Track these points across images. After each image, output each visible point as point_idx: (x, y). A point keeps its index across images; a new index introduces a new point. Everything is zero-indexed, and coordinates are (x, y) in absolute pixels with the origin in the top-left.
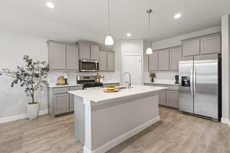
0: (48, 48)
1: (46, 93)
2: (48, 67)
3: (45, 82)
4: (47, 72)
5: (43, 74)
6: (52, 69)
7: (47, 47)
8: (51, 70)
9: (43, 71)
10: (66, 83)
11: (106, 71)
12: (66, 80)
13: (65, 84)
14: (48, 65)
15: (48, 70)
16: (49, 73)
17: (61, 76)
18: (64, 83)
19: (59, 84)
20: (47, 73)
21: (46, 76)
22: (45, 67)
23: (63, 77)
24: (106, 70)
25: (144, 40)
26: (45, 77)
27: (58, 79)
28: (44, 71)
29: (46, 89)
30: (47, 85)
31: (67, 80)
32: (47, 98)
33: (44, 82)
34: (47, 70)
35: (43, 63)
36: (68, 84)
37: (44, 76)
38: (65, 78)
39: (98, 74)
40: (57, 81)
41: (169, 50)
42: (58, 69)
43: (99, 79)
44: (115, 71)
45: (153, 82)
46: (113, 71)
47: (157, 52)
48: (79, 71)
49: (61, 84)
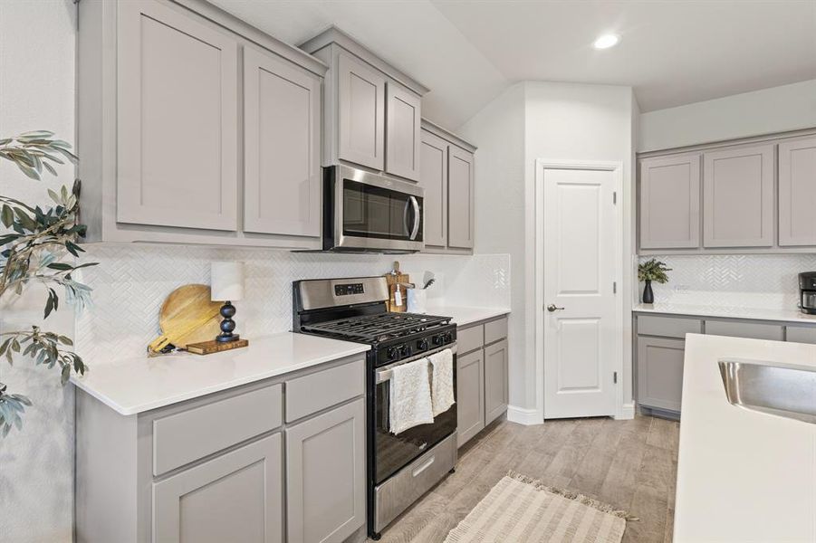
0: (73, 38)
1: (60, 437)
2: (76, 210)
3: (46, 348)
4: (72, 248)
5: (24, 268)
6: (121, 225)
7: (71, 28)
8: (109, 231)
9: (20, 245)
10: (228, 338)
11: (443, 247)
12: (228, 310)
13: (218, 340)
14: (77, 190)
15: (82, 233)
16: (84, 258)
17: (184, 283)
18: (212, 337)
19: (170, 347)
20: (68, 258)
21: (61, 292)
22: (47, 206)
23: (207, 290)
24: (445, 244)
25: (637, 92)
26: (53, 302)
27: (165, 310)
28: (30, 244)
29: (59, 399)
30: (66, 370)
31: (233, 310)
32: (67, 479)
33: (33, 349)
34: (62, 231)
35: (26, 156)
36: (246, 343)
37: (36, 289)
38: (220, 296)
39: (397, 263)
40: (159, 325)
41: (776, 143)
42: (175, 230)
43: (405, 292)
44: (475, 249)
45: (652, 301)
46: (469, 249)
47: (694, 158)
48: (324, 249)
49: (187, 350)
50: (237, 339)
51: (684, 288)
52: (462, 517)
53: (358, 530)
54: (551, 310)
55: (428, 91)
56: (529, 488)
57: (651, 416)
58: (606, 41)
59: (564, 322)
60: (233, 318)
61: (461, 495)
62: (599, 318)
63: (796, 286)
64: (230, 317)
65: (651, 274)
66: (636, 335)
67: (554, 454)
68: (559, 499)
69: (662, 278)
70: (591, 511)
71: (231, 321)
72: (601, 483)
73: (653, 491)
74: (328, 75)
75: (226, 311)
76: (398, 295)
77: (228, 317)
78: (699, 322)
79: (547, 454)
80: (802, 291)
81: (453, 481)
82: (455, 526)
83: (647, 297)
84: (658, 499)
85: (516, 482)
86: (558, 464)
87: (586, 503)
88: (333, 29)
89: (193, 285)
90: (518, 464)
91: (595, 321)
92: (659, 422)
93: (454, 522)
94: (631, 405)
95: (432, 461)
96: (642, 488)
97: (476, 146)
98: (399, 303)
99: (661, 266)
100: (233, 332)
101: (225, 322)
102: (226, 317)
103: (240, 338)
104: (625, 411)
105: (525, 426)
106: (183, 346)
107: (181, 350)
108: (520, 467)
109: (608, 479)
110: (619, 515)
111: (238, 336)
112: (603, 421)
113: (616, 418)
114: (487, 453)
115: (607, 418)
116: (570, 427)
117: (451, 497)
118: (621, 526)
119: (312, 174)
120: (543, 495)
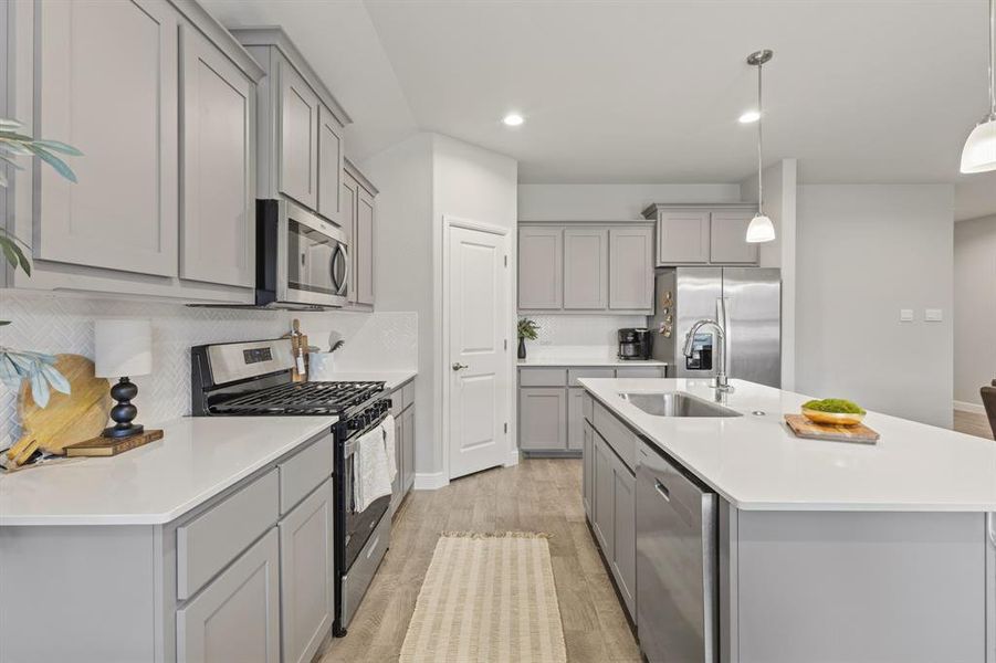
10: (127, 431)
12: (125, 390)
13: (108, 434)
18: (94, 433)
23: (89, 363)
24: (355, 299)
31: (133, 390)
38: (111, 372)
39: (296, 322)
40: (20, 420)
41: (608, 228)
42: (103, 272)
43: (307, 358)
44: (376, 305)
45: (524, 357)
46: (371, 306)
47: (557, 232)
48: (256, 304)
49: (64, 455)
50: (140, 431)
51: (546, 343)
52: (420, 584)
53: (325, 639)
54: (456, 369)
55: (350, 121)
56: (466, 540)
57: (529, 458)
58: (514, 120)
59: (466, 380)
60: (132, 402)
61: (407, 568)
62: (493, 374)
63: (615, 340)
64: (128, 400)
65: (525, 330)
66: (520, 387)
67: (472, 508)
68: (493, 541)
69: (533, 335)
70: (521, 540)
71: (130, 405)
72: (518, 519)
73: (554, 513)
74: (263, 82)
75: (123, 391)
76: (301, 360)
77: (124, 401)
78: (564, 371)
79: (465, 508)
80: (621, 343)
81: (392, 558)
82: (417, 593)
83: (521, 354)
84: (560, 517)
85: (452, 540)
86: (479, 515)
87: (514, 536)
88: (278, 30)
89: (65, 356)
90: (446, 525)
91: (490, 377)
92: (537, 462)
93: (414, 590)
94: (516, 452)
95: (377, 540)
96: (546, 513)
97: (378, 188)
98: (302, 371)
99: (531, 325)
100: (133, 422)
101: (119, 407)
102: (121, 399)
103: (145, 429)
104: (511, 458)
105: (434, 491)
106: (58, 449)
107: (54, 456)
108: (449, 526)
109: (521, 514)
110: (541, 537)
111: (142, 427)
112: (497, 471)
113: (507, 465)
114: (412, 524)
115: (499, 467)
116: (472, 483)
117: (399, 571)
118: (545, 544)
119: (248, 207)
120: (479, 542)
